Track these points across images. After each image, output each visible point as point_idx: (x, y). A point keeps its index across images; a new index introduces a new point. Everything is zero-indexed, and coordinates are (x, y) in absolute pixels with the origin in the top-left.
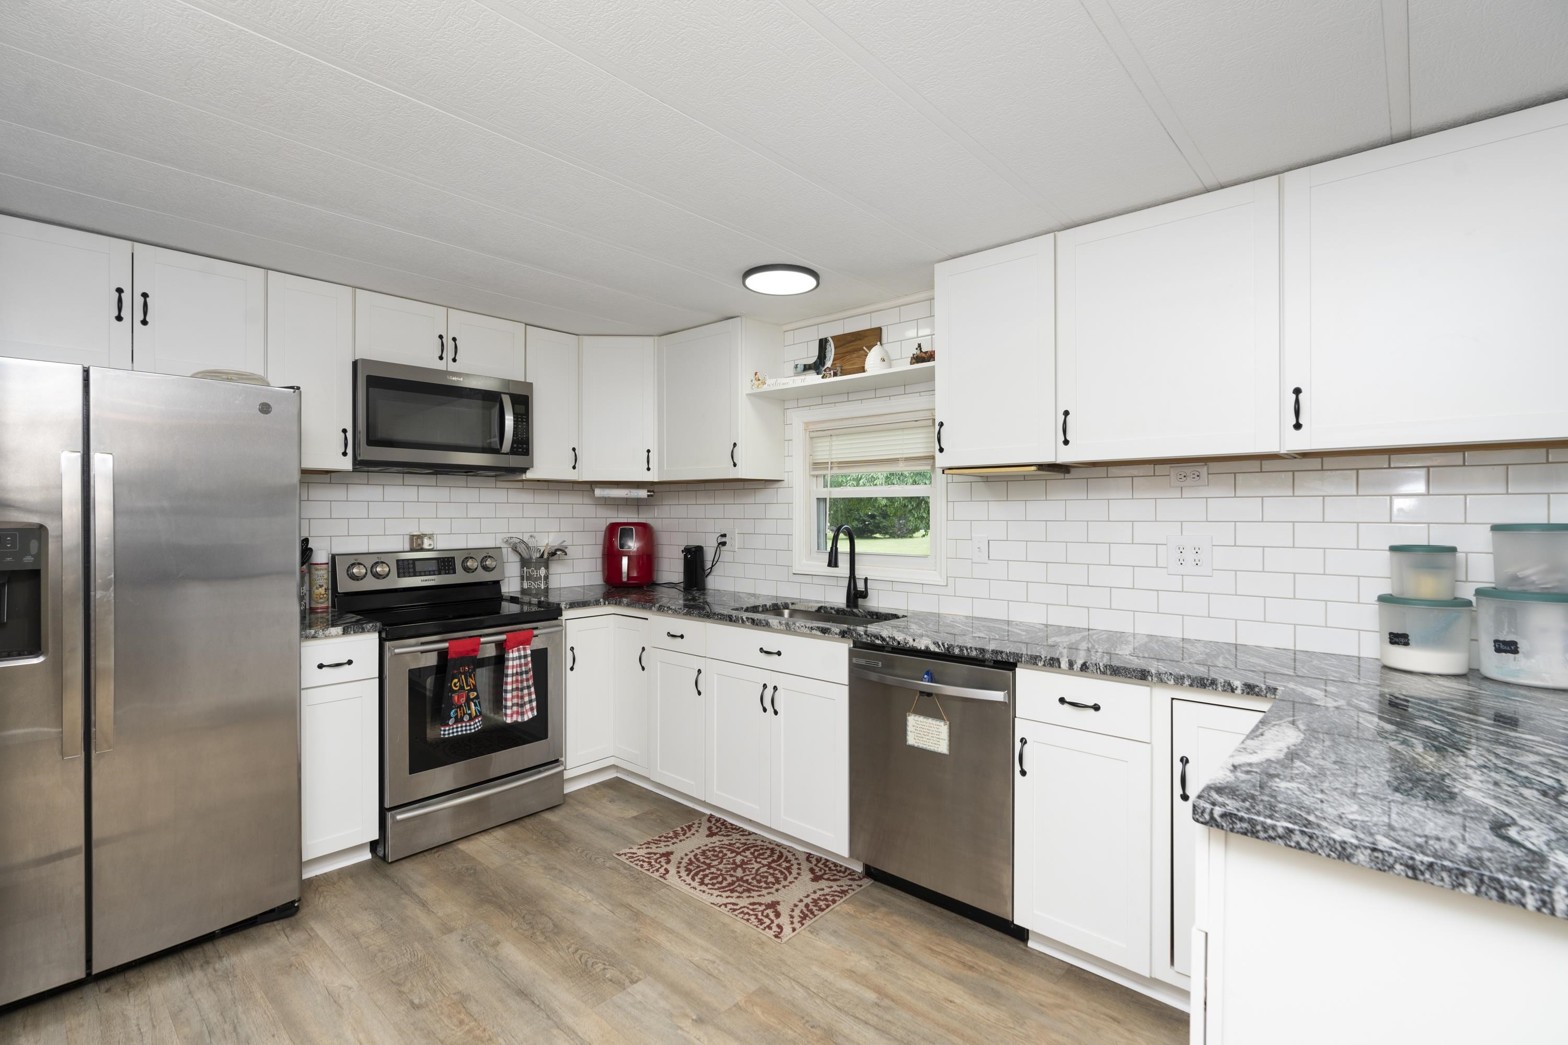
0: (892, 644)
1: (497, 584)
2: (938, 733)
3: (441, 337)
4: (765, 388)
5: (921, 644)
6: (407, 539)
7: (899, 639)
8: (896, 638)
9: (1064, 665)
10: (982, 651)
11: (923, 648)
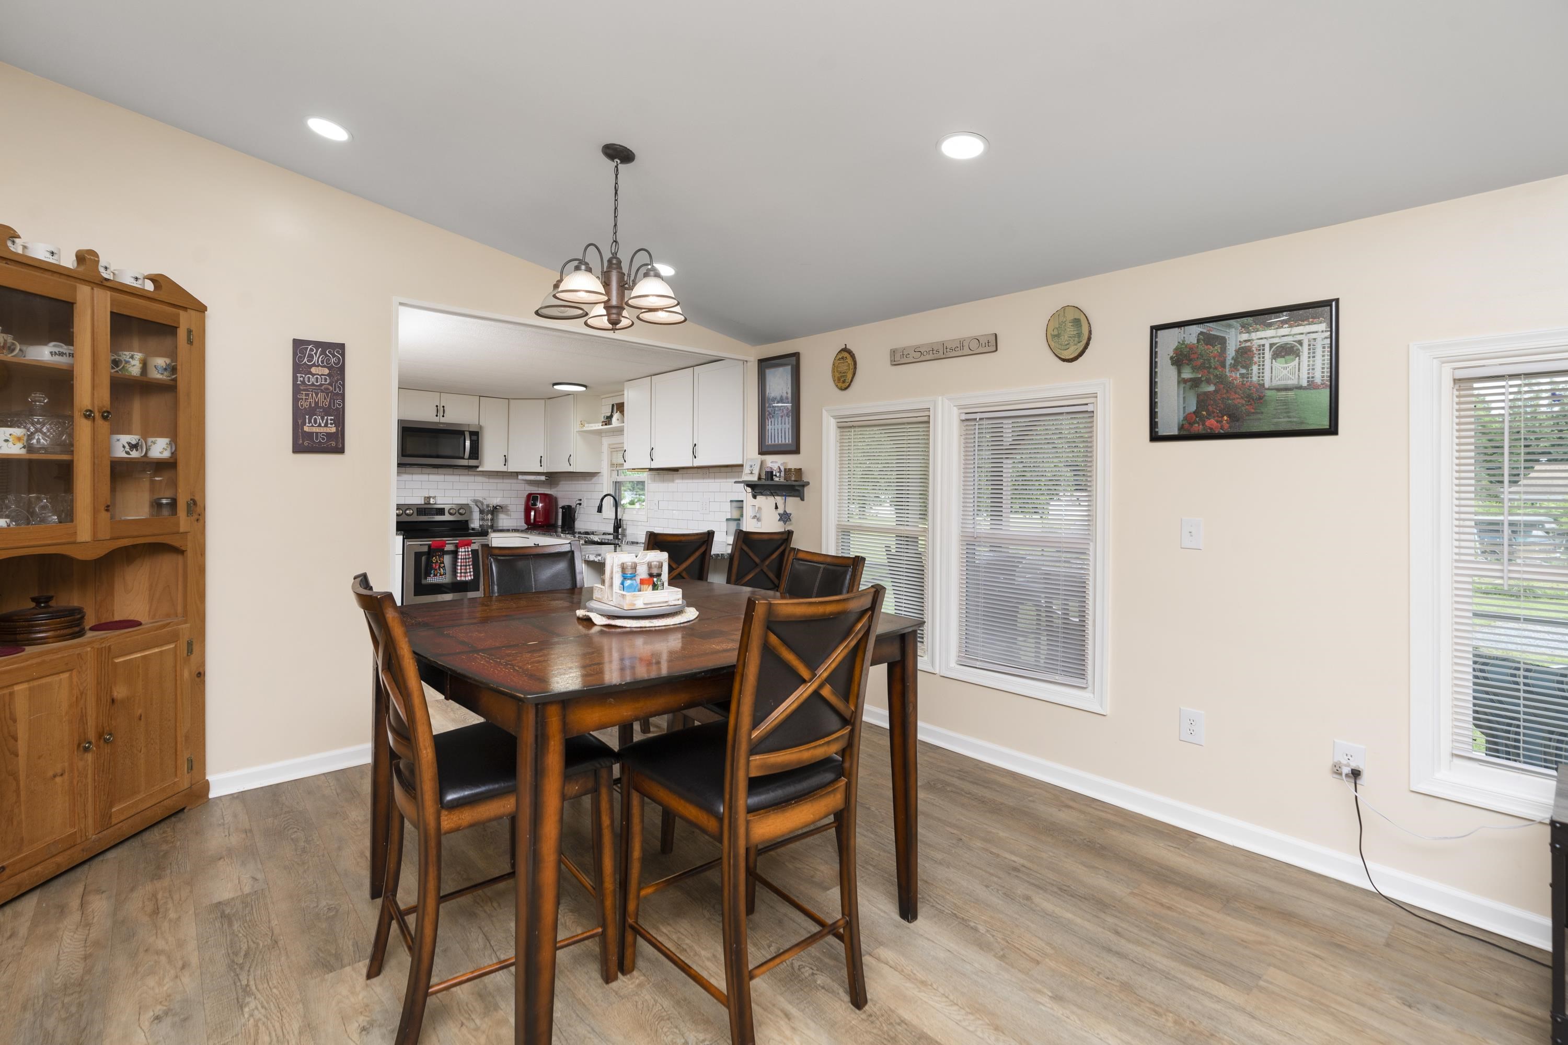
1: (466, 522)
3: (437, 406)
4: (585, 429)
6: (423, 498)
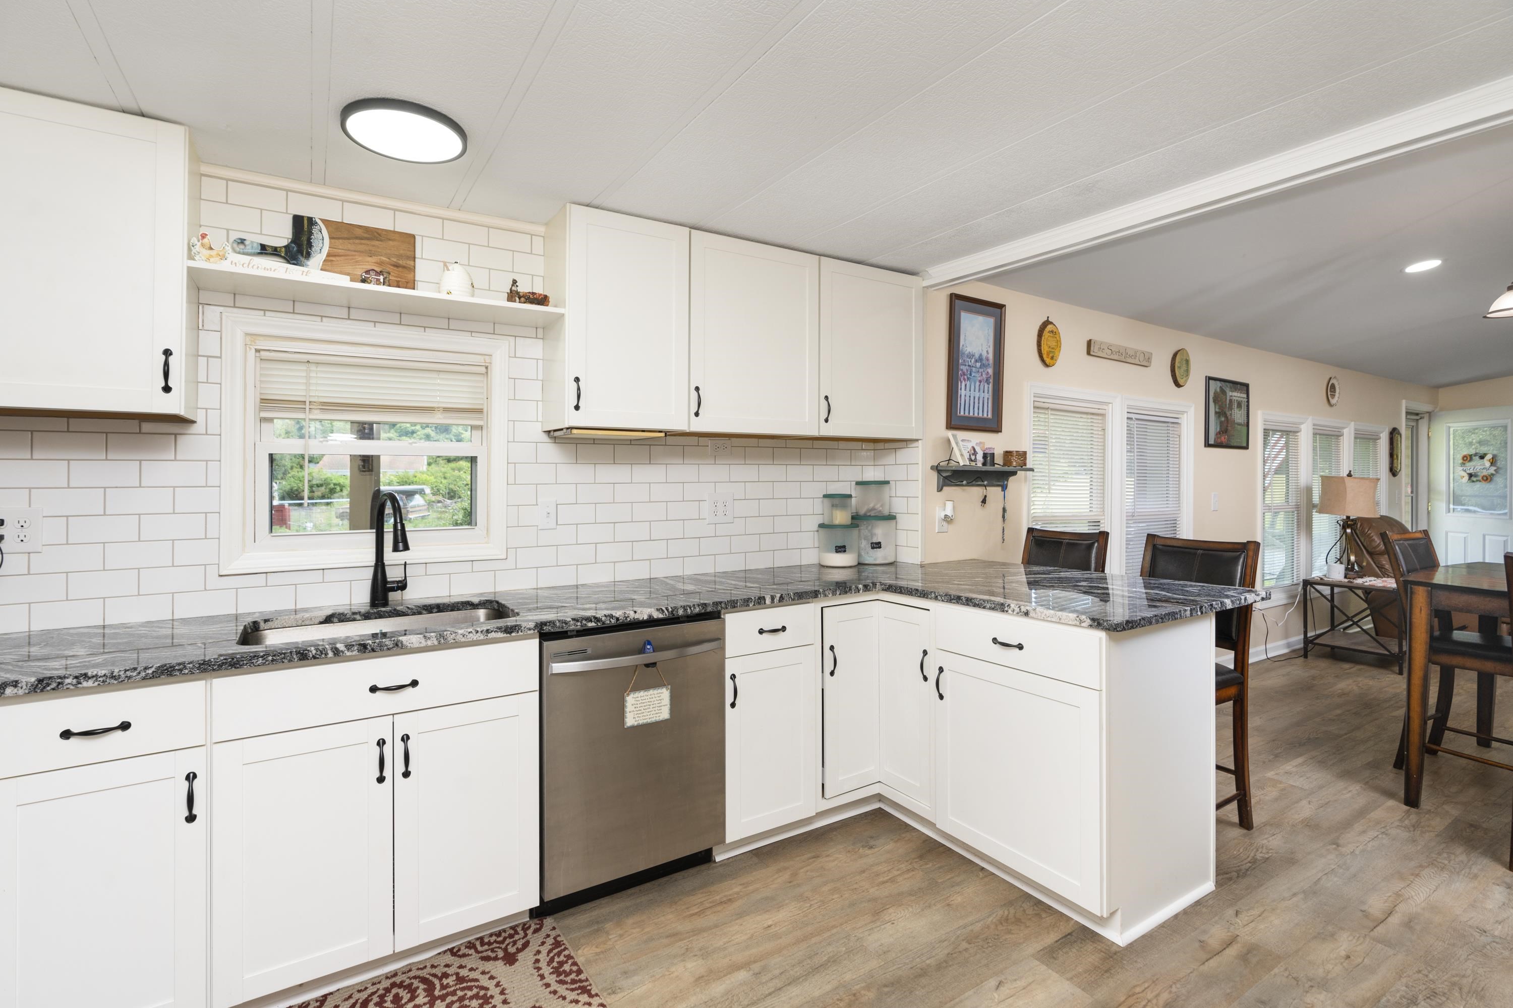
0: (608, 622)
2: (659, 702)
5: (643, 614)
7: (617, 615)
8: (614, 614)
9: (768, 601)
10: (705, 605)
11: (645, 618)
